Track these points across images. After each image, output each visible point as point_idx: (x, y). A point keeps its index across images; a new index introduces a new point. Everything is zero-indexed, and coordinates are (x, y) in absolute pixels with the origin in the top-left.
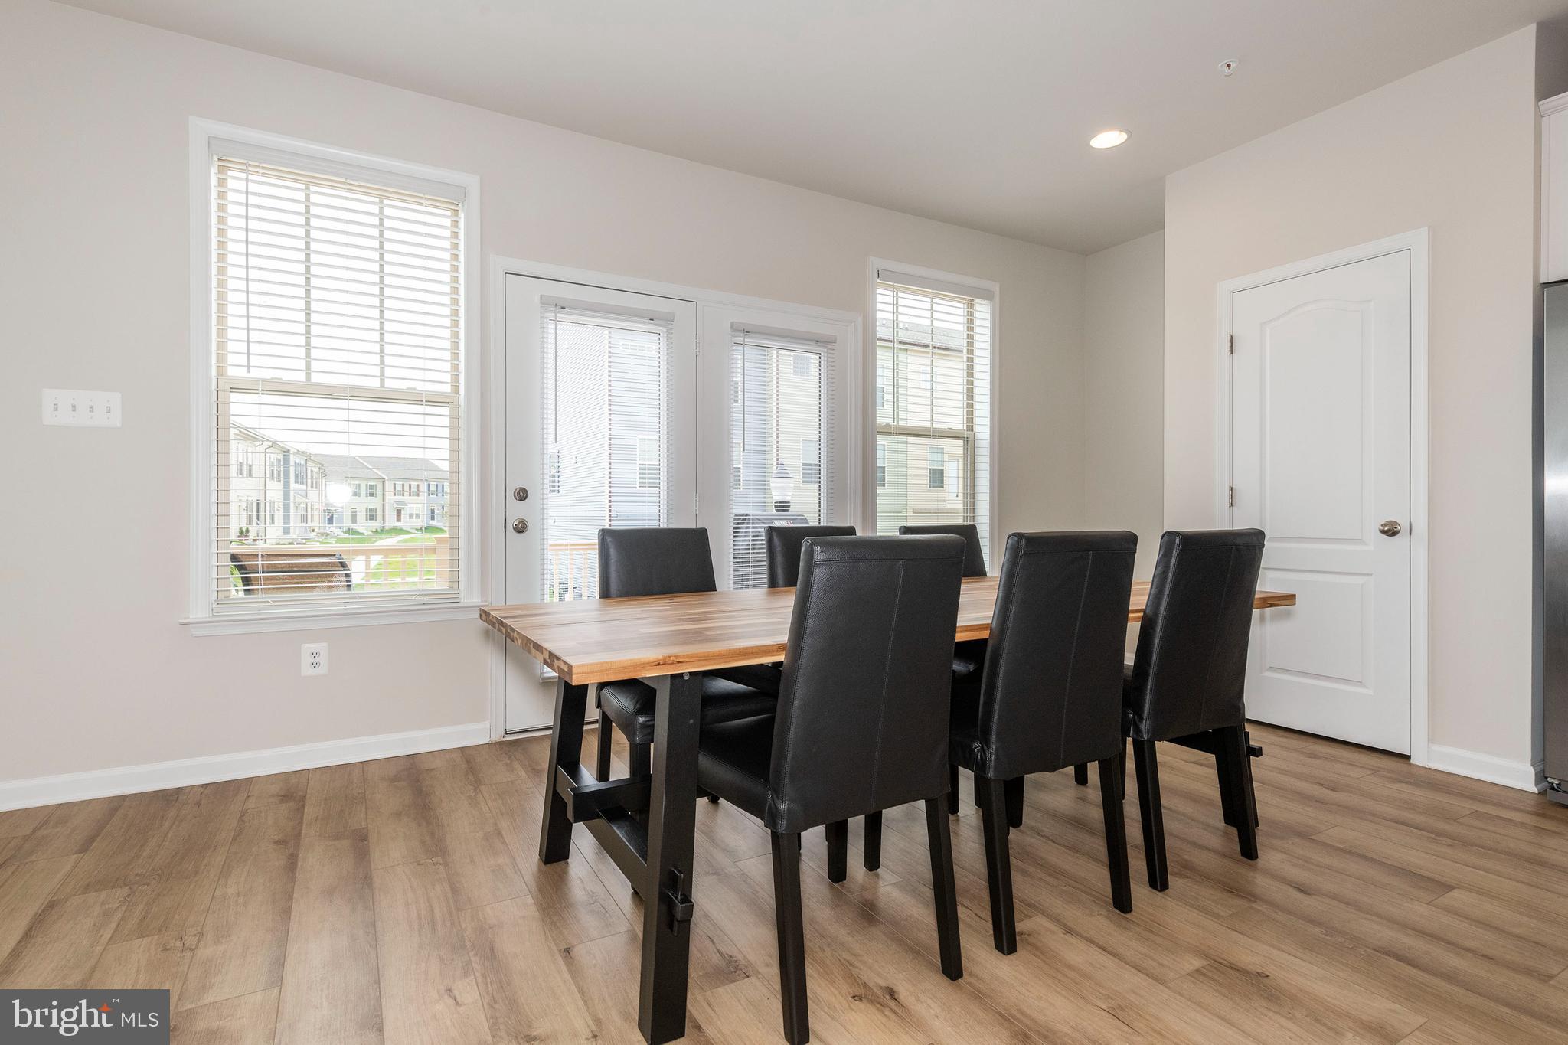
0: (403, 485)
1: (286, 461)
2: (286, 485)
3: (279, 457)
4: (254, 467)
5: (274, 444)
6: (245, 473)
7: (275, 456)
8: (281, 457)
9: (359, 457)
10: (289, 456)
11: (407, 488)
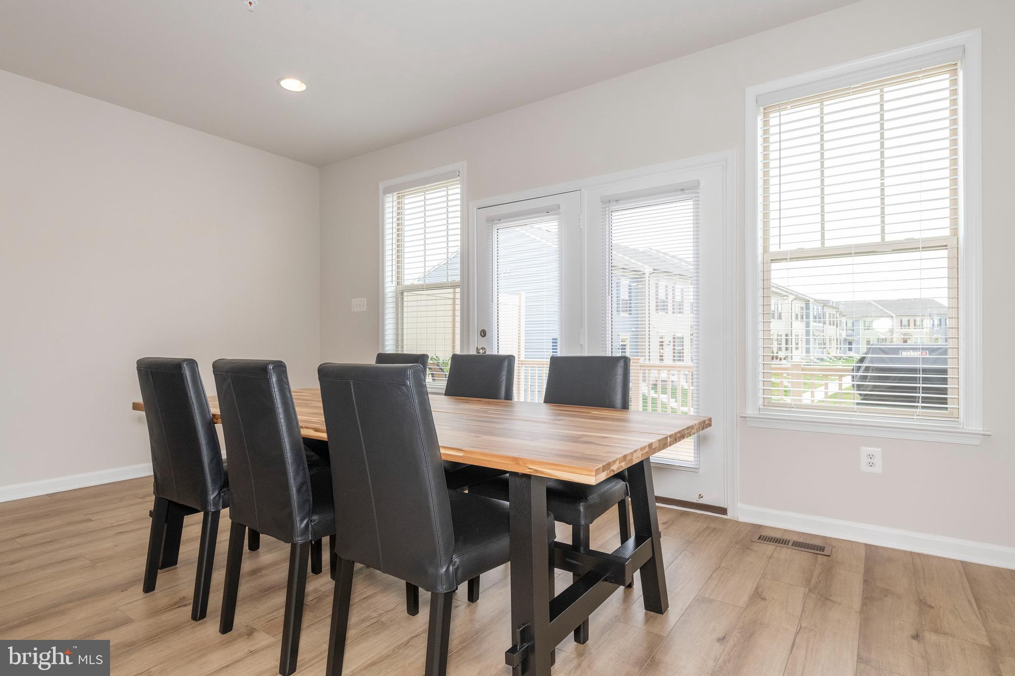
0: (909, 321)
1: (808, 308)
2: (808, 325)
3: (802, 306)
4: (783, 314)
5: (797, 298)
6: (776, 317)
7: (798, 306)
8: (804, 306)
9: (874, 301)
10: (809, 303)
11: (912, 323)
